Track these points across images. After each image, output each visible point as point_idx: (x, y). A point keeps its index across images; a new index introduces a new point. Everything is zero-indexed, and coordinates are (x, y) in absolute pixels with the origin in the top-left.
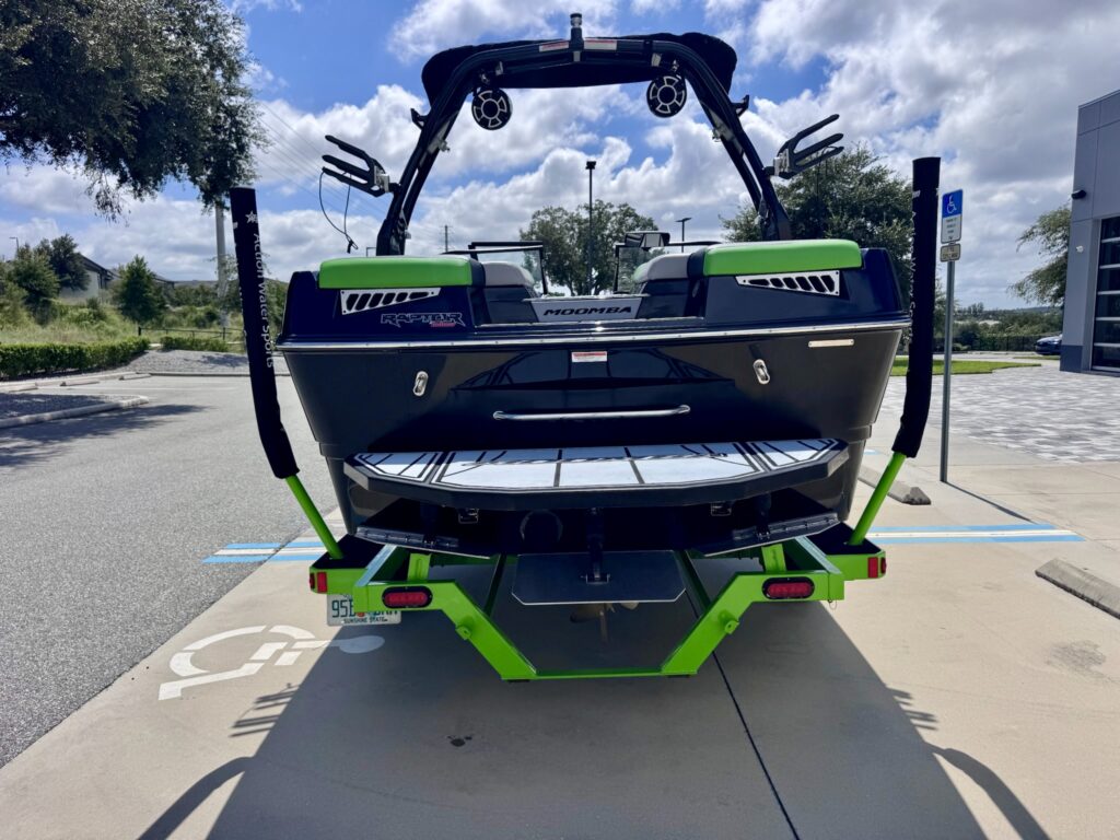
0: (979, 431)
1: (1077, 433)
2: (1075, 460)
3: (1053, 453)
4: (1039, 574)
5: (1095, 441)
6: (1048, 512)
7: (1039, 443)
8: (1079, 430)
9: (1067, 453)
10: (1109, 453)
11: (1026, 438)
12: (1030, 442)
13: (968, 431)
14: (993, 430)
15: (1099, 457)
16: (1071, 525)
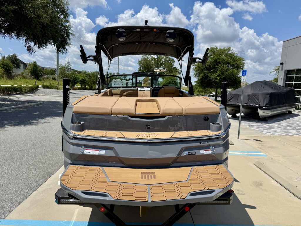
0: (250, 125)
1: (273, 127)
2: (271, 134)
3: (266, 132)
4: (254, 164)
5: (277, 129)
6: (261, 148)
7: (264, 129)
8: (274, 126)
9: (269, 132)
10: (279, 133)
11: (261, 127)
12: (261, 129)
13: (247, 125)
14: (254, 125)
15: (277, 134)
16: (265, 152)
